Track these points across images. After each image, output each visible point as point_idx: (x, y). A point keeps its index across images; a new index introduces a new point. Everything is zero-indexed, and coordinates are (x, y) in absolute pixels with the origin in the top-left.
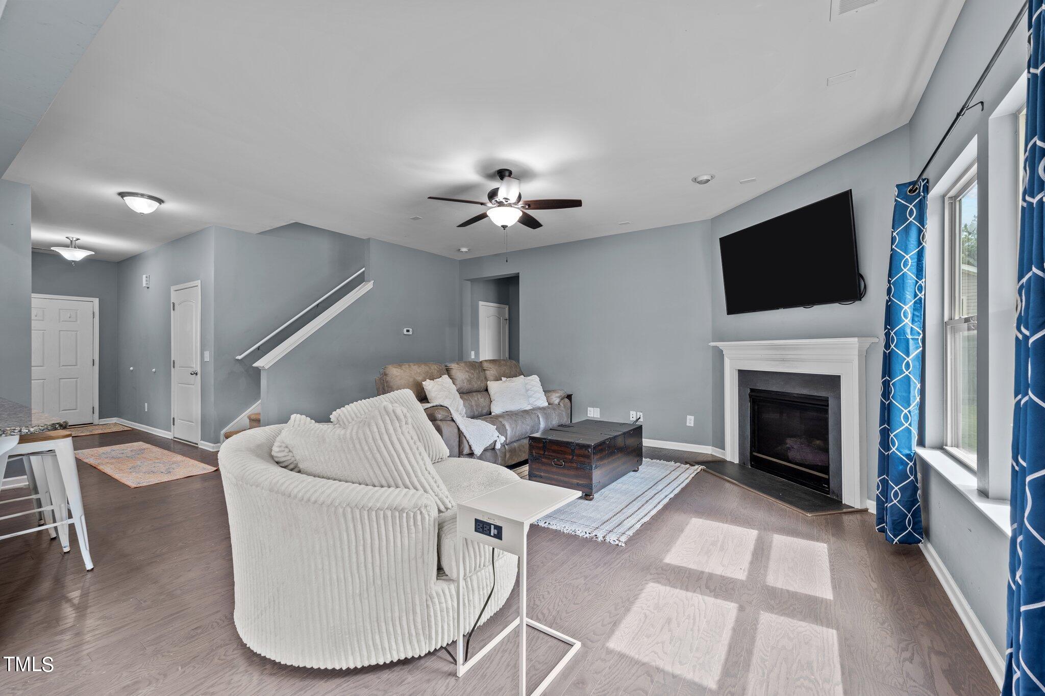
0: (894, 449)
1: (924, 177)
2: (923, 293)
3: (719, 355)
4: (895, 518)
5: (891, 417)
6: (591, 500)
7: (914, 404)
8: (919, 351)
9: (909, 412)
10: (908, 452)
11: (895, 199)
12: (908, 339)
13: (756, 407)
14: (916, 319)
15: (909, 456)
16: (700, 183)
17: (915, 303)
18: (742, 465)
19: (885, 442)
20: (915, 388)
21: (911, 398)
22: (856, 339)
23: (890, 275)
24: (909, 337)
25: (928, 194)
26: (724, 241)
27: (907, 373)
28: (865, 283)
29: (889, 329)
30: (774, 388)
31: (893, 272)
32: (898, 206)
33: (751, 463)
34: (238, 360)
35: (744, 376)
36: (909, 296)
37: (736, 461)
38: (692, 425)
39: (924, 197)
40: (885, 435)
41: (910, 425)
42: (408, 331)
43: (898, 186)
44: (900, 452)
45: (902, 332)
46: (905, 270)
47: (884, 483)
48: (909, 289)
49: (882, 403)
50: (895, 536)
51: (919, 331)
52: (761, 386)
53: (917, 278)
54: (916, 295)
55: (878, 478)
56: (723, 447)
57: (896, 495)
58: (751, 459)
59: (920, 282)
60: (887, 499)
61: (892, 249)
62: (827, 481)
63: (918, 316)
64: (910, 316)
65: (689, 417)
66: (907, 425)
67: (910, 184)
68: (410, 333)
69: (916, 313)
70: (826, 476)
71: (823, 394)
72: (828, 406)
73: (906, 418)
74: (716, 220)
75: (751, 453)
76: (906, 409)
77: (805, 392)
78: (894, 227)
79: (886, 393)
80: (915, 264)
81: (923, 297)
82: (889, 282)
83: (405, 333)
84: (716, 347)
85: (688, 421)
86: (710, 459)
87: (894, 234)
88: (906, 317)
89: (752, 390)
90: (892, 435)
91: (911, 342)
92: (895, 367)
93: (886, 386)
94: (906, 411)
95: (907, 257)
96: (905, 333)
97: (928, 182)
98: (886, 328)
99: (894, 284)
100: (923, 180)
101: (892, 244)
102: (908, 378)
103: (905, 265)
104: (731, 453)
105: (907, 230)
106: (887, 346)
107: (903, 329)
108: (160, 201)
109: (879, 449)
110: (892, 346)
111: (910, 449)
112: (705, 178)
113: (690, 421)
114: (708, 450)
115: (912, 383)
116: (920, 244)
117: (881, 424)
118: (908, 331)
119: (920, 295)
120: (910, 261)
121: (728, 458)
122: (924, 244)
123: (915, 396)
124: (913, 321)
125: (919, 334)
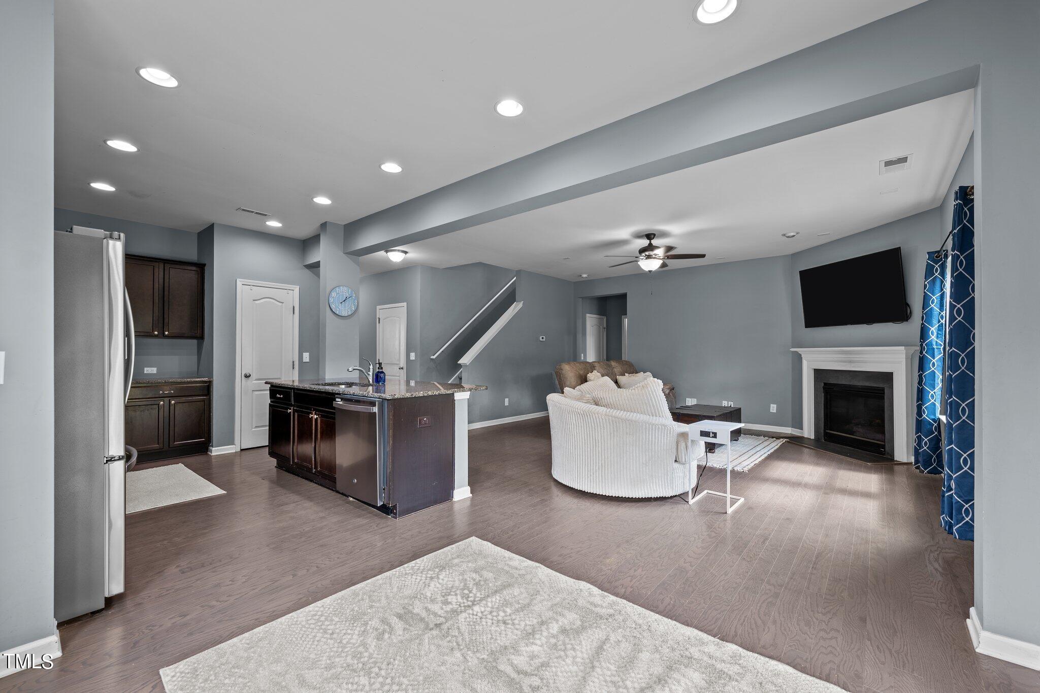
0: (924, 416)
1: (944, 249)
2: (944, 320)
3: (798, 358)
4: (925, 458)
5: (923, 396)
6: (713, 453)
7: (938, 388)
8: (941, 355)
9: (934, 393)
10: (933, 417)
11: (927, 262)
12: (934, 348)
13: (829, 397)
14: (939, 336)
15: (934, 420)
16: (788, 237)
17: (939, 326)
18: (817, 439)
19: (920, 413)
20: (938, 378)
21: (936, 384)
22: (903, 348)
23: (924, 308)
24: (935, 347)
25: (947, 259)
26: (803, 274)
27: (933, 369)
28: (910, 311)
29: (922, 342)
30: (844, 382)
31: (925, 306)
32: (928, 264)
33: (824, 438)
34: (432, 359)
35: (819, 374)
36: (935, 321)
37: (813, 437)
38: (775, 411)
39: (945, 261)
40: (919, 407)
41: (935, 401)
42: (543, 338)
43: (928, 253)
44: (928, 417)
45: (930, 343)
46: (932, 306)
47: (919, 438)
48: (935, 317)
49: (918, 388)
50: (925, 469)
51: (940, 342)
52: (832, 381)
53: (940, 310)
54: (939, 321)
55: (916, 435)
56: (801, 427)
57: (926, 444)
58: (824, 435)
59: (942, 313)
60: (920, 448)
61: (925, 292)
62: (884, 447)
63: (940, 334)
64: (935, 334)
65: (772, 405)
66: (933, 401)
67: (936, 252)
68: (544, 340)
69: (940, 332)
70: (884, 443)
71: (881, 385)
72: (884, 394)
73: (933, 396)
74: (796, 256)
75: (824, 431)
76: (932, 391)
77: (867, 384)
78: (926, 278)
79: (920, 382)
80: (939, 302)
81: (944, 323)
82: (923, 312)
83: (541, 340)
84: (796, 352)
85: (771, 408)
86: (790, 436)
87: (926, 283)
88: (933, 335)
89: (825, 384)
90: (923, 407)
91: (936, 350)
92: (926, 366)
93: (920, 376)
94: (932, 392)
95: (934, 297)
96: (932, 345)
97: (947, 252)
98: (921, 341)
99: (925, 314)
100: (944, 251)
101: (925, 289)
102: (933, 372)
103: (933, 302)
104: (808, 430)
105: (934, 281)
106: (921, 353)
107: (931, 342)
108: (406, 252)
109: (916, 417)
110: (924, 353)
111: (935, 415)
112: (792, 234)
113: (773, 408)
114: (788, 430)
115: (936, 375)
116: (942, 290)
117: (917, 402)
118: (934, 343)
119: (942, 321)
120: (935, 300)
121: (806, 435)
122: (944, 290)
123: (938, 383)
124: (937, 337)
125: (941, 345)
